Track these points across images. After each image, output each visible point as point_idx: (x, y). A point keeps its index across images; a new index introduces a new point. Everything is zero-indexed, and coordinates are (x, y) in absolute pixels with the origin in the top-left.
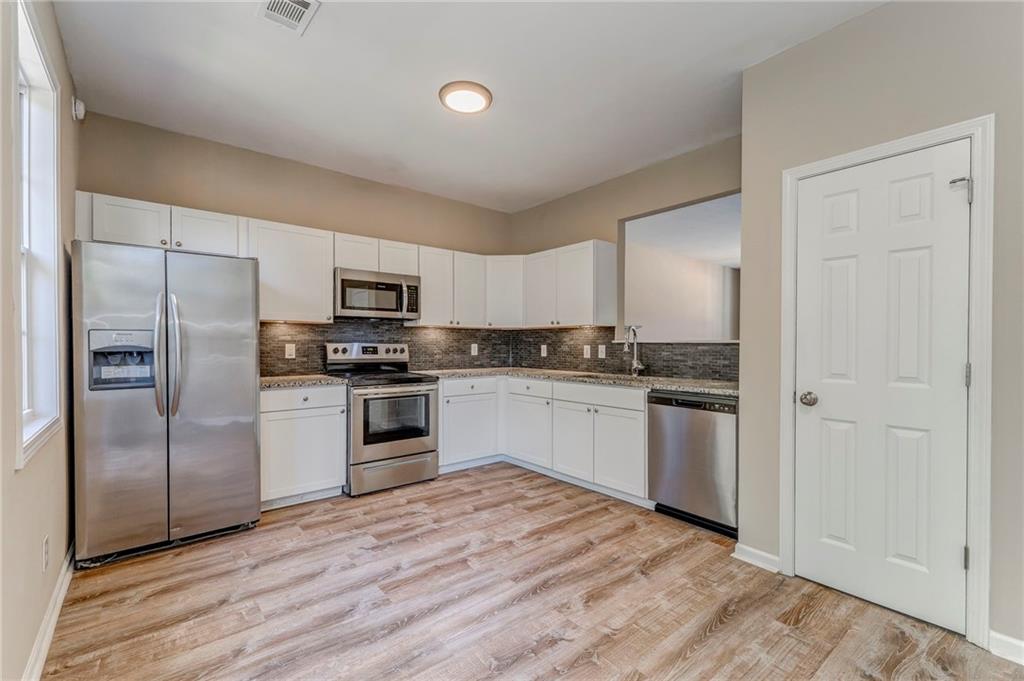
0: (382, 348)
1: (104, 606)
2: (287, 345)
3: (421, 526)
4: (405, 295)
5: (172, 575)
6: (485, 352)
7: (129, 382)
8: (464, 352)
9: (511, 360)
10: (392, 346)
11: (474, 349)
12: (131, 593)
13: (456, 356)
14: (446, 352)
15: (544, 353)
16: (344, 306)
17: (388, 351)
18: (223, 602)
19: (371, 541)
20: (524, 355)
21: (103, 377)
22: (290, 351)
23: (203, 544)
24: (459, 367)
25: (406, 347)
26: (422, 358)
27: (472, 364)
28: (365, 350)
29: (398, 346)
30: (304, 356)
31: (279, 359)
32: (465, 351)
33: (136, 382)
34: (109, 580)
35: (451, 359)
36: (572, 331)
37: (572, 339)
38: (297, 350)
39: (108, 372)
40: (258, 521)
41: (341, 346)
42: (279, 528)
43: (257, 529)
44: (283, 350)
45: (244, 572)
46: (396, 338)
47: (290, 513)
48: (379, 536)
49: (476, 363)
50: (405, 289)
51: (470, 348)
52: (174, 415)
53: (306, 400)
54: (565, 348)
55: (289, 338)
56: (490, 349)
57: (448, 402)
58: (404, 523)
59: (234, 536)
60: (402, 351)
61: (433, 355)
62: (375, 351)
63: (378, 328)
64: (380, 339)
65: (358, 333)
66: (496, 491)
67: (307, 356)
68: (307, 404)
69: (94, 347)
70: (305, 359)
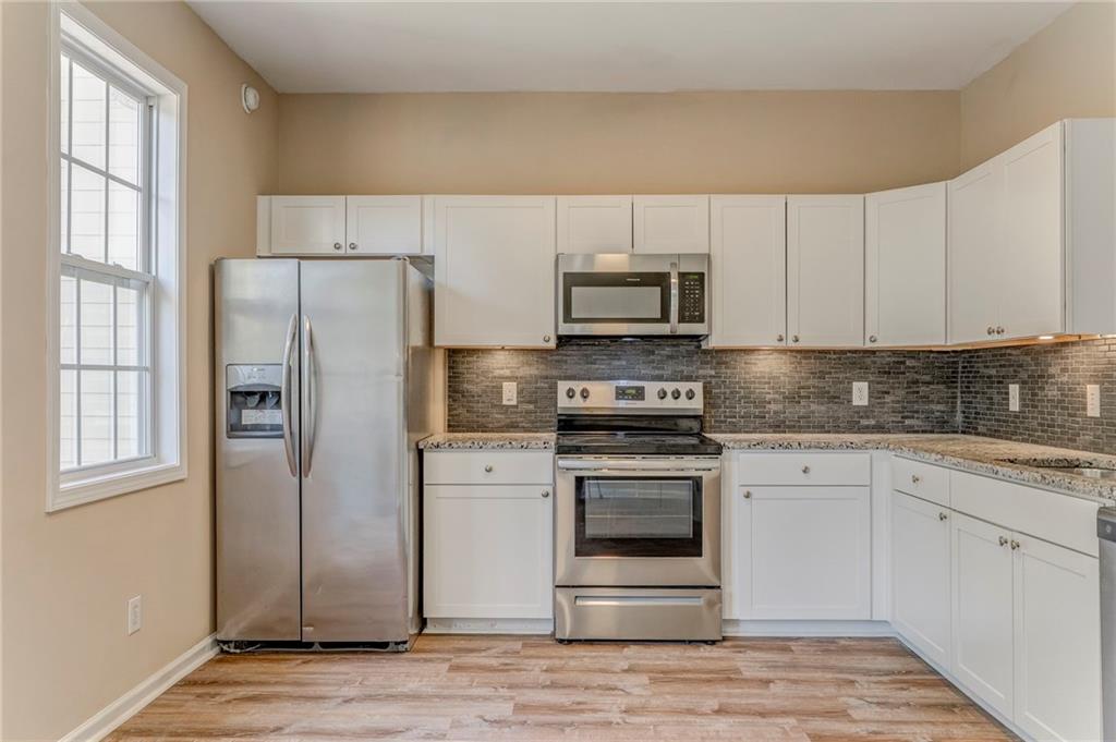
0: (652, 388)
1: (199, 696)
2: (504, 384)
3: (595, 711)
4: (675, 292)
5: (276, 683)
6: (888, 399)
7: (265, 430)
8: (834, 399)
9: (959, 418)
10: (670, 387)
11: (860, 393)
12: (228, 690)
13: (814, 407)
14: (793, 398)
15: (1015, 405)
16: (568, 318)
17: (663, 395)
18: (278, 729)
19: (505, 710)
20: (981, 407)
21: (243, 423)
22: (510, 393)
23: (338, 656)
24: (822, 429)
25: (698, 387)
26: (740, 410)
27: (855, 423)
28: (621, 393)
29: (683, 387)
30: (530, 402)
31: (494, 406)
32: (840, 397)
33: (271, 430)
34: (230, 671)
35: (803, 412)
36: (1067, 351)
37: (1064, 370)
38: (520, 392)
39: (250, 416)
40: (405, 642)
41: (578, 386)
42: (426, 660)
43: (406, 655)
44: (499, 391)
45: (333, 703)
46: (686, 370)
47: (463, 644)
48: (521, 708)
49: (864, 422)
50: (674, 280)
51: (850, 392)
52: (306, 476)
53: (489, 470)
54: (1052, 392)
55: (507, 373)
56: (901, 393)
57: (748, 496)
58: (579, 699)
59: (374, 657)
60: (691, 395)
61: (765, 403)
62: (639, 394)
63: (653, 353)
64: (657, 372)
65: (617, 363)
66: (802, 690)
67: (535, 402)
68: (491, 478)
69: (232, 386)
70: (531, 407)
